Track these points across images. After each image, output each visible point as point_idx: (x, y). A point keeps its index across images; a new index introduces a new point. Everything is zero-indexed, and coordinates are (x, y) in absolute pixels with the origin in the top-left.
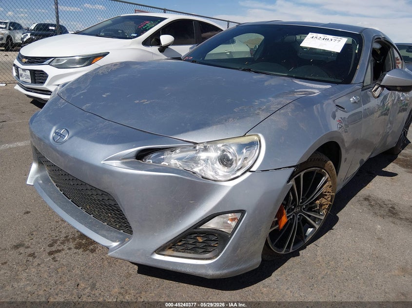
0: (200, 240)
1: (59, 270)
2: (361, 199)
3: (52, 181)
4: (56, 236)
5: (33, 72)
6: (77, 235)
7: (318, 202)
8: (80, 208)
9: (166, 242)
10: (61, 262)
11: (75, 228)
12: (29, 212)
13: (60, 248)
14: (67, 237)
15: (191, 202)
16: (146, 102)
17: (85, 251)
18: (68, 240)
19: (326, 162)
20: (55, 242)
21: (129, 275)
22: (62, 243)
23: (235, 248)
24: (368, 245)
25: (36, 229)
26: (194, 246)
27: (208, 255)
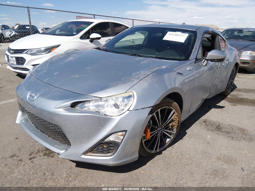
0: (105, 146)
1: (35, 167)
2: (202, 121)
3: (30, 121)
4: (33, 150)
5: (17, 58)
6: (44, 149)
7: (171, 124)
8: (45, 134)
9: (88, 149)
10: (36, 163)
11: (43, 145)
12: (18, 138)
13: (35, 156)
14: (38, 150)
15: (100, 128)
16: (77, 76)
17: (48, 157)
18: (39, 152)
19: (172, 103)
20: (32, 153)
21: (71, 168)
22: (36, 153)
23: (123, 150)
24: (201, 146)
25: (22, 147)
26: (102, 150)
27: (109, 154)
